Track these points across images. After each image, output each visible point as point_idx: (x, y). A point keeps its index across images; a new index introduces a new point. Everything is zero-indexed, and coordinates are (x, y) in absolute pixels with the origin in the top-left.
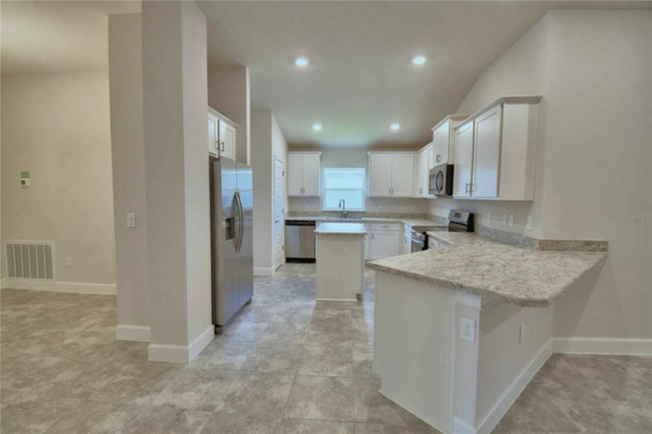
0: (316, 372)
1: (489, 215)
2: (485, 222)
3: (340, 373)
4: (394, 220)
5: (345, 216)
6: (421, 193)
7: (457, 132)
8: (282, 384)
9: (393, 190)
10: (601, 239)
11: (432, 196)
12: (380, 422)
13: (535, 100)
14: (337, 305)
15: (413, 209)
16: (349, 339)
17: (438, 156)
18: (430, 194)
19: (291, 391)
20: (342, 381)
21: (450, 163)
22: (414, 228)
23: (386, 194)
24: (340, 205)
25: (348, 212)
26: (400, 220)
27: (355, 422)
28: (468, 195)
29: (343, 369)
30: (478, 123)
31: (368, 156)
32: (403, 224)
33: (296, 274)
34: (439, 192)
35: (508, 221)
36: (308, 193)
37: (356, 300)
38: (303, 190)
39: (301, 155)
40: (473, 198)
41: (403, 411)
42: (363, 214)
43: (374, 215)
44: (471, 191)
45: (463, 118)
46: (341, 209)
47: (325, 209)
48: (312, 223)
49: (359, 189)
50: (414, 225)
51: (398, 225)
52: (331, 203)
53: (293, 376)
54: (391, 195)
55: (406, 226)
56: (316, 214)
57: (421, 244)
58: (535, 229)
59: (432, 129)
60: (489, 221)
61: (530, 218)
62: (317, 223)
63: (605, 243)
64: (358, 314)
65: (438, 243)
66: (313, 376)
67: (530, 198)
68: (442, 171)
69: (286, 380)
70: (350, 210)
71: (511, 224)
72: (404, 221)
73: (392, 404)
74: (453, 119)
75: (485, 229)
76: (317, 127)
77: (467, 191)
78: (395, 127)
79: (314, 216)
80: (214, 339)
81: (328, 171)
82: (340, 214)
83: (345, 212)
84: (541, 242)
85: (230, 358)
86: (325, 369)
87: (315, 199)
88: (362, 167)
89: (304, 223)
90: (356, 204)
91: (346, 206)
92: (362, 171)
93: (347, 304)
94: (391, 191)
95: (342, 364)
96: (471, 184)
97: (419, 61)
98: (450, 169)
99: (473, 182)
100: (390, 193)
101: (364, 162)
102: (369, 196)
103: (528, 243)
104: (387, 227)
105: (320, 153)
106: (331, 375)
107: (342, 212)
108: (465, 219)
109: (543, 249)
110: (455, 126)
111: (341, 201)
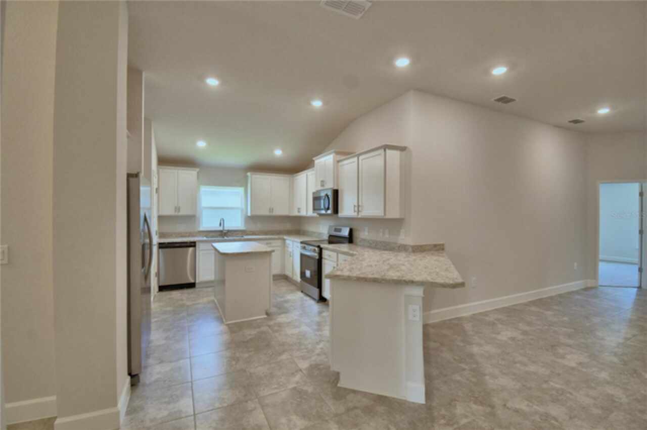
0: (276, 388)
1: (366, 229)
2: (363, 234)
3: (297, 383)
4: (276, 237)
5: (224, 234)
6: (299, 212)
7: (340, 164)
8: (251, 411)
9: (273, 209)
10: (442, 243)
11: (315, 215)
12: (356, 408)
13: (403, 149)
14: (250, 325)
15: (288, 226)
16: (284, 351)
17: (322, 181)
18: (313, 212)
19: (265, 414)
20: (305, 388)
21: (335, 188)
22: (302, 243)
23: (267, 213)
24: (220, 224)
25: (229, 231)
26: (281, 236)
27: (336, 415)
28: (356, 214)
29: (297, 378)
30: (362, 160)
31: (246, 177)
32: (284, 240)
33: (180, 302)
34: (326, 212)
35: (384, 234)
36: (183, 212)
37: (265, 316)
38: (177, 209)
39: (176, 171)
40: (360, 216)
41: (365, 394)
42: (243, 232)
43: (254, 233)
44: (358, 211)
45: (346, 154)
46: (221, 228)
47: (201, 229)
48: (193, 244)
49: (237, 208)
50: (302, 240)
51: (280, 241)
52: (208, 223)
53: (257, 400)
54: (271, 214)
55: (288, 242)
56: (191, 234)
57: (316, 256)
58: (406, 238)
59: (314, 159)
60: (366, 233)
61: (402, 230)
62: (197, 244)
63: (443, 245)
64: (276, 328)
65: (335, 254)
66: (276, 393)
67: (403, 217)
68: (328, 194)
69: (253, 406)
70: (231, 229)
71: (387, 236)
72: (285, 237)
73: (354, 392)
74: (337, 153)
75: (364, 240)
76: (201, 144)
77: (355, 211)
78: (278, 153)
79: (189, 236)
80: (132, 393)
81: (204, 189)
82: (219, 233)
83: (225, 232)
84: (413, 247)
85: (171, 406)
86: (281, 383)
87: (192, 218)
88: (241, 186)
89: (183, 245)
90: (236, 222)
91: (225, 226)
92: (241, 190)
93: (259, 321)
94: (271, 210)
95: (293, 374)
96: (358, 206)
97: (317, 104)
98: (336, 193)
99: (360, 204)
100: (270, 212)
101: (243, 183)
102: (249, 214)
103: (403, 248)
104: (270, 243)
105: (198, 170)
106: (291, 386)
107: (221, 231)
108: (345, 232)
109: (414, 251)
110: (338, 159)
111: (221, 220)
